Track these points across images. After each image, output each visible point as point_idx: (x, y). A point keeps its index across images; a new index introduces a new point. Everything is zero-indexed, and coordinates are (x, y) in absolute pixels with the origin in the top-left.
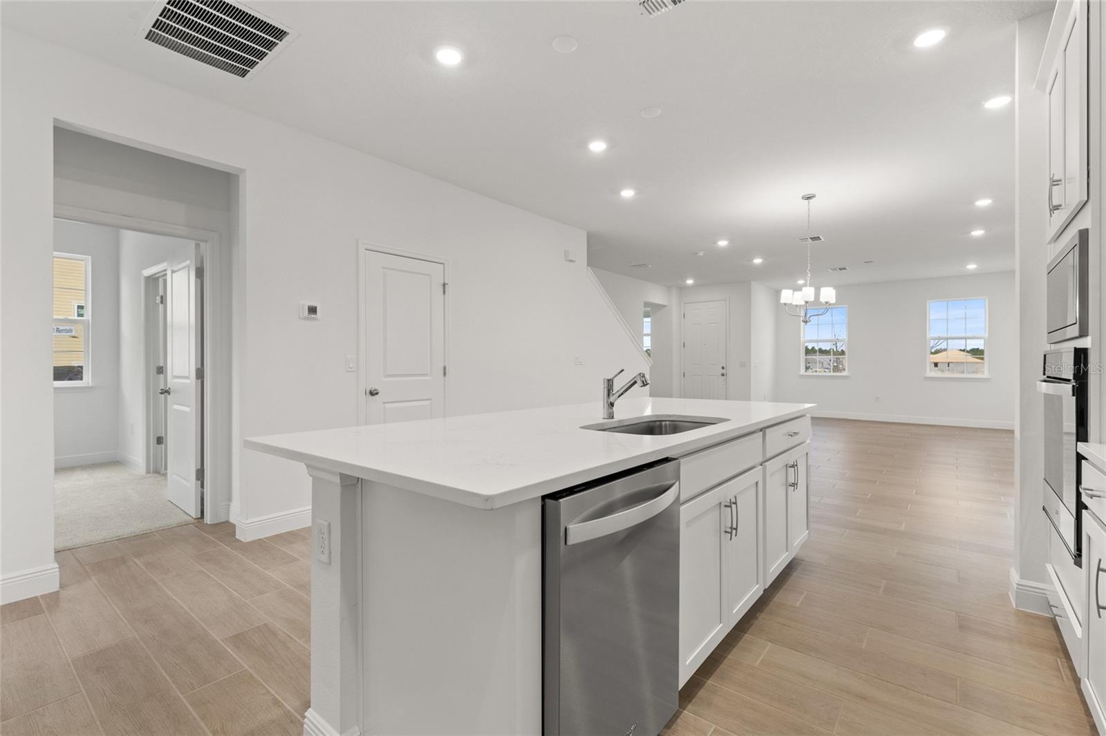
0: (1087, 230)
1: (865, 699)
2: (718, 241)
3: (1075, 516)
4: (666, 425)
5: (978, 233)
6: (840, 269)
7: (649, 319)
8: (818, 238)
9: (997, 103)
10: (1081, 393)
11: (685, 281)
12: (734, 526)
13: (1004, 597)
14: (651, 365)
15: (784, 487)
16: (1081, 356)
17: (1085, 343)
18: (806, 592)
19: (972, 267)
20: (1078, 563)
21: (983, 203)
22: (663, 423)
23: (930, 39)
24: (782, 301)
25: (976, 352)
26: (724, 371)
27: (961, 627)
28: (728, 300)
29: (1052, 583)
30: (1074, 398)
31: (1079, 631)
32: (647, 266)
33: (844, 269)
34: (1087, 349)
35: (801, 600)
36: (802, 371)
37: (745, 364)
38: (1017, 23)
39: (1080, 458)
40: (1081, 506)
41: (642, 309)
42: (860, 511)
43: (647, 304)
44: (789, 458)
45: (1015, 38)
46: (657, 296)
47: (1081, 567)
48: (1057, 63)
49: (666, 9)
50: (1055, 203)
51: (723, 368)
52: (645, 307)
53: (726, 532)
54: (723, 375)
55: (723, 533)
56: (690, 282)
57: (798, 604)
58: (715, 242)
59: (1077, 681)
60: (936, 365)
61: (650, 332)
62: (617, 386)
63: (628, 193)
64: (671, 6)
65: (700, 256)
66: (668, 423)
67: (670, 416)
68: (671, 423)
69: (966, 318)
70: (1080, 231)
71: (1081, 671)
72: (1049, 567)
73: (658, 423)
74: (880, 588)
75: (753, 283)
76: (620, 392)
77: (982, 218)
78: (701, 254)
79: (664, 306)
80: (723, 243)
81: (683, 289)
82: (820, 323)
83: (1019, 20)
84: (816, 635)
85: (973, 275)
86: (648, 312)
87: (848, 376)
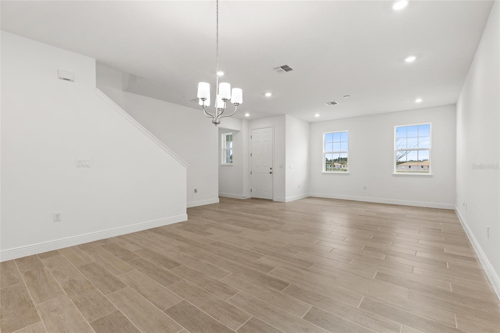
11: (244, 114)
19: (419, 101)
26: (271, 171)
28: (273, 127)
36: (324, 170)
37: (283, 166)
51: (271, 169)
54: (271, 173)
56: (247, 115)
60: (422, 167)
69: (418, 137)
75: (286, 115)
79: (239, 131)
81: (246, 120)
82: (334, 142)
85: (423, 109)
87: (349, 174)
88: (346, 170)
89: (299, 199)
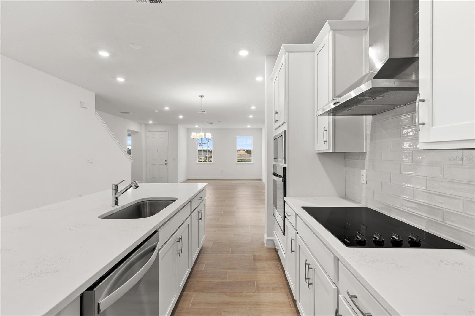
0: (286, 131)
1: (230, 304)
2: (165, 107)
3: (283, 219)
4: (146, 203)
5: (251, 116)
6: (211, 123)
7: (130, 137)
8: (204, 111)
9: (259, 79)
10: (284, 181)
11: (148, 122)
12: (181, 249)
13: (263, 244)
14: (132, 162)
15: (198, 221)
16: (284, 169)
17: (285, 165)
18: (205, 262)
19: (249, 126)
20: (284, 234)
21: (253, 108)
22: (145, 202)
23: (244, 53)
24: (192, 137)
25: (249, 152)
27: (254, 260)
28: (168, 132)
29: (275, 237)
30: (283, 183)
31: (285, 256)
32: (130, 113)
33: (212, 123)
34: (286, 168)
35: (204, 266)
36: (197, 161)
37: (175, 159)
38: (266, 57)
39: (284, 202)
40: (285, 217)
41: (127, 133)
42: (220, 219)
43: (129, 131)
44: (199, 209)
45: (265, 60)
46: (134, 127)
47: (285, 235)
48: (277, 74)
49: (146, 3)
50: (277, 119)
51: (166, 161)
52: (128, 132)
53: (177, 253)
54: (166, 164)
55: (176, 254)
56: (151, 122)
57: (203, 269)
58: (163, 107)
59: (284, 271)
61: (130, 144)
62: (120, 189)
63: (120, 80)
64: (149, 3)
65: (156, 112)
66: (147, 202)
67: (148, 198)
68: (149, 201)
69: (247, 143)
70: (284, 131)
71: (285, 268)
72: (274, 232)
73: (142, 202)
74: (229, 252)
75: (178, 125)
76: (122, 192)
77: (252, 112)
78: (157, 111)
79: (139, 132)
80: (167, 108)
81: (147, 125)
83: (267, 56)
84: (211, 282)
85: (248, 129)
86: (130, 134)
87: (213, 163)
88: (211, 161)
89: (184, 180)
